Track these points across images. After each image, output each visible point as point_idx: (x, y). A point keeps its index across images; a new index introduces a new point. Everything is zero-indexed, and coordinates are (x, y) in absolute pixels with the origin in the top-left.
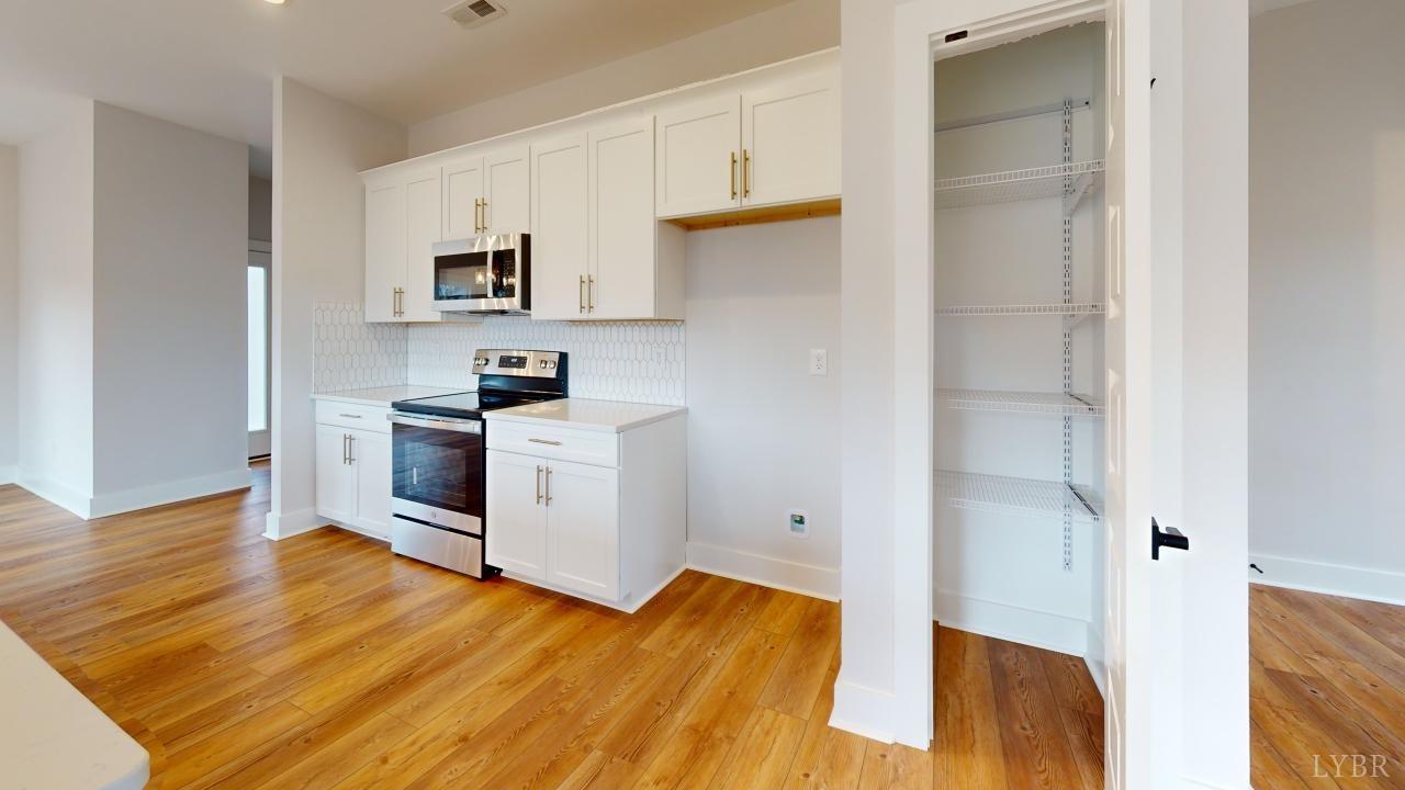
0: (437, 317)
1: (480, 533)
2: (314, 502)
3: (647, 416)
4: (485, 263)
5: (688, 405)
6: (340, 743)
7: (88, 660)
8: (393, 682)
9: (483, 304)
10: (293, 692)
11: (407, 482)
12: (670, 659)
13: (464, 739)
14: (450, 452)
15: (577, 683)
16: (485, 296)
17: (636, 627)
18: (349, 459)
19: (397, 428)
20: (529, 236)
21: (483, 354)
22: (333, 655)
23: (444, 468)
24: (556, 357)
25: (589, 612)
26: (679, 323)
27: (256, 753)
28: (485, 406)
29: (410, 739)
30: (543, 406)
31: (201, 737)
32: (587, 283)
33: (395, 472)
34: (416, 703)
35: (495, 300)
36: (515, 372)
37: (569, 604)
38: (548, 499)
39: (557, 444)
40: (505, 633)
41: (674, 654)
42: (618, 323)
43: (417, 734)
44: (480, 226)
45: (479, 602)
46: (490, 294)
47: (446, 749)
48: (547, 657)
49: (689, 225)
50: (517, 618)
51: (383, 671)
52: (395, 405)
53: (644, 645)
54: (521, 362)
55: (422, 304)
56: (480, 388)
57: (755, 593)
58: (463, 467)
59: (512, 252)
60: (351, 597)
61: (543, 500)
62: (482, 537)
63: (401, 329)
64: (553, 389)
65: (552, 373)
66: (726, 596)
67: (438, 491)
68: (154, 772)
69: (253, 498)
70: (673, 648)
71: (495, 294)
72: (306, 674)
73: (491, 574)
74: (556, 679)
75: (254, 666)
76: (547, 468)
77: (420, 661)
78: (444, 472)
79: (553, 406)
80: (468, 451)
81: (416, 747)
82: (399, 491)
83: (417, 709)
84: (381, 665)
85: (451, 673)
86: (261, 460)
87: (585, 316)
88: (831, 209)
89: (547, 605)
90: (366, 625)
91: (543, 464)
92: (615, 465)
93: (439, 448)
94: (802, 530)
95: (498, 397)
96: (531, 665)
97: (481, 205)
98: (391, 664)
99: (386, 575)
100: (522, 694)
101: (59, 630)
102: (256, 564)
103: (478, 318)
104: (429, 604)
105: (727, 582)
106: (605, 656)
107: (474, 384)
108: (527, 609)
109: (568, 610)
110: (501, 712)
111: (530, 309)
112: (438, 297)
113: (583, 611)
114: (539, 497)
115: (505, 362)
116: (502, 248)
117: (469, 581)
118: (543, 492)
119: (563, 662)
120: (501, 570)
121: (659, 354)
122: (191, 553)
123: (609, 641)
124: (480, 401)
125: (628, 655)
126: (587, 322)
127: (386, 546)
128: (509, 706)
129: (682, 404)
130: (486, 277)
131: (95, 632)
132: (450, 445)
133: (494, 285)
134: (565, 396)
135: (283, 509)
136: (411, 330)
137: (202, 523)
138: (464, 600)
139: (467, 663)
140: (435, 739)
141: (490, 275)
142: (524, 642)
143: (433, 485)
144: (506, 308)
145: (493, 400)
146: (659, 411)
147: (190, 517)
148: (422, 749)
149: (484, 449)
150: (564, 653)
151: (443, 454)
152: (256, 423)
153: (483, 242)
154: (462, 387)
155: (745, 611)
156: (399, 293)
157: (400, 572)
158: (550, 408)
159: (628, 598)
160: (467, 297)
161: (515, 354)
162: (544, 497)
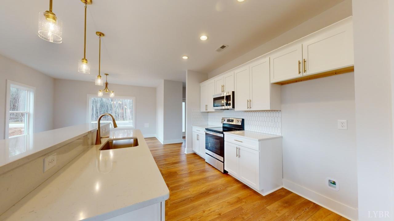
0: (214, 111)
1: (223, 161)
2: (192, 147)
3: (268, 137)
4: (224, 98)
5: (282, 135)
6: (196, 203)
7: (163, 169)
8: (205, 192)
9: (223, 108)
10: (189, 188)
11: (208, 146)
12: (277, 216)
13: (220, 214)
14: (217, 140)
15: (247, 211)
16: (224, 106)
17: (265, 201)
18: (198, 139)
19: (206, 134)
20: (234, 92)
21: (223, 119)
22: (196, 182)
23: (215, 144)
24: (241, 120)
25: (251, 191)
26: (279, 111)
27: (184, 198)
28: (224, 131)
29: (209, 209)
30: (238, 132)
31: (176, 191)
32: (249, 102)
33: (206, 144)
34: (210, 200)
35: (226, 106)
36: (231, 123)
37: (245, 187)
38: (239, 156)
39: (241, 142)
40: (229, 189)
41: (279, 215)
42: (259, 111)
43: (210, 208)
44: (223, 91)
45: (223, 179)
46: (225, 105)
47: (216, 215)
48: (239, 200)
49: (282, 84)
50: (232, 186)
51: (204, 189)
52: (206, 129)
53: (268, 208)
54: (232, 121)
55: (211, 108)
56: (223, 126)
57: (312, 205)
58: (219, 144)
59: (230, 95)
60: (198, 169)
61: (238, 156)
62: (224, 162)
63: (207, 113)
64: (240, 128)
65: (240, 124)
66: (299, 202)
67: (214, 149)
68: (170, 195)
69: (183, 145)
70: (278, 213)
71: (226, 105)
72: (191, 184)
73: (225, 172)
74: (242, 208)
75: (183, 179)
76: (239, 148)
77: (211, 189)
78: (215, 145)
79: (241, 132)
80: (220, 141)
81: (210, 211)
82: (207, 148)
83: (210, 201)
84: (203, 188)
85: (216, 195)
86: (184, 137)
87: (249, 110)
88: (350, 70)
89: (239, 185)
90: (201, 177)
91: (238, 147)
92: (258, 150)
93: (214, 139)
94: (335, 187)
95: (227, 129)
96: (235, 201)
97: (223, 86)
98: (205, 188)
99: (204, 166)
100: (234, 208)
101: (160, 163)
102: (183, 158)
103: (223, 111)
104: (213, 176)
105: (299, 197)
106: (256, 206)
107: (221, 125)
108: (234, 185)
109: (245, 188)
110: (228, 211)
111: (234, 108)
112: (214, 106)
113: (249, 190)
114: (237, 155)
115: (229, 121)
116: (228, 95)
117: (221, 173)
118: (238, 154)
119: (244, 203)
120: (228, 172)
121: (272, 120)
122: (175, 153)
123: (258, 203)
124: (223, 129)
125: (263, 209)
126: (249, 111)
127: (204, 160)
128: (230, 210)
129: (280, 135)
130: (224, 102)
131: (163, 165)
132: (217, 139)
133: (226, 103)
134: (244, 130)
135: (188, 148)
136: (209, 113)
137: (175, 148)
138: (220, 177)
139: (220, 194)
140: (214, 211)
141: (225, 101)
142: (234, 193)
143: (213, 148)
144: (229, 108)
145: (226, 129)
146: (272, 136)
147: (175, 147)
148: (211, 212)
149: (224, 141)
150: (244, 200)
151: (215, 141)
152: (184, 131)
153: (224, 94)
154: (219, 126)
155: (307, 210)
156: (207, 106)
157: (207, 167)
158: (240, 133)
159: (262, 190)
160: (220, 106)
161: (231, 119)
162: (238, 155)
